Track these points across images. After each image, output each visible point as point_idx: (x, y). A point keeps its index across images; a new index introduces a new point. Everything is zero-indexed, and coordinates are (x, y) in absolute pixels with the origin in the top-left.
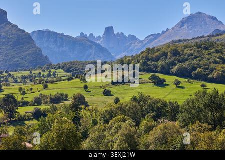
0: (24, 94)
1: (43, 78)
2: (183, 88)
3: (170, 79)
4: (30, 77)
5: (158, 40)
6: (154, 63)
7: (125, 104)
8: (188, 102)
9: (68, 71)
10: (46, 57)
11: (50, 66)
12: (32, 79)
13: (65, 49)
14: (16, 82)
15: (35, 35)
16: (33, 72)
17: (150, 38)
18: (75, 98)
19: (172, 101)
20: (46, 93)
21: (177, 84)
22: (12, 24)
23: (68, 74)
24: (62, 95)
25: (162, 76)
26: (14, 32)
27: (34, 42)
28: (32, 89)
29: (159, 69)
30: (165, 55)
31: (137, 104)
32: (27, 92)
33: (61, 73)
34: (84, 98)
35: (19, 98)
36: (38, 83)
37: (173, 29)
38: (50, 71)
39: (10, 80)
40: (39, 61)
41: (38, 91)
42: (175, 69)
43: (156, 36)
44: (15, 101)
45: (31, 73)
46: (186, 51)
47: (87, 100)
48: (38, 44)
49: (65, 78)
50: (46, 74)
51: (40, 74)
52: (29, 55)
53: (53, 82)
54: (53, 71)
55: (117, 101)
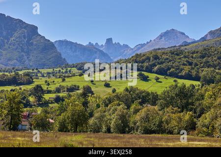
0: (48, 84)
1: (62, 74)
2: (161, 82)
3: (152, 76)
4: (53, 72)
5: (144, 48)
6: (140, 64)
7: (119, 93)
8: (164, 92)
9: (79, 69)
10: (64, 59)
11: (67, 66)
12: (54, 74)
13: (77, 53)
14: (43, 76)
15: (57, 43)
16: (55, 69)
17: (138, 47)
18: (84, 88)
19: (153, 91)
20: (64, 84)
21: (157, 79)
22: (40, 35)
23: (79, 71)
24: (75, 86)
25: (146, 74)
26: (42, 41)
27: (56, 48)
28: (54, 82)
29: (144, 69)
30: (148, 58)
31: (128, 93)
32: (50, 83)
33: (75, 70)
34: (90, 88)
35: (45, 87)
36: (58, 77)
37: (154, 40)
38: (67, 69)
39: (39, 75)
40: (59, 61)
41: (58, 83)
42: (156, 68)
43: (142, 45)
44: (42, 90)
45: (53, 70)
46: (163, 56)
47: (93, 89)
48: (58, 49)
49: (77, 74)
50: (64, 71)
51: (60, 71)
52: (52, 57)
53: (68, 77)
54: (69, 69)
55: (114, 91)
